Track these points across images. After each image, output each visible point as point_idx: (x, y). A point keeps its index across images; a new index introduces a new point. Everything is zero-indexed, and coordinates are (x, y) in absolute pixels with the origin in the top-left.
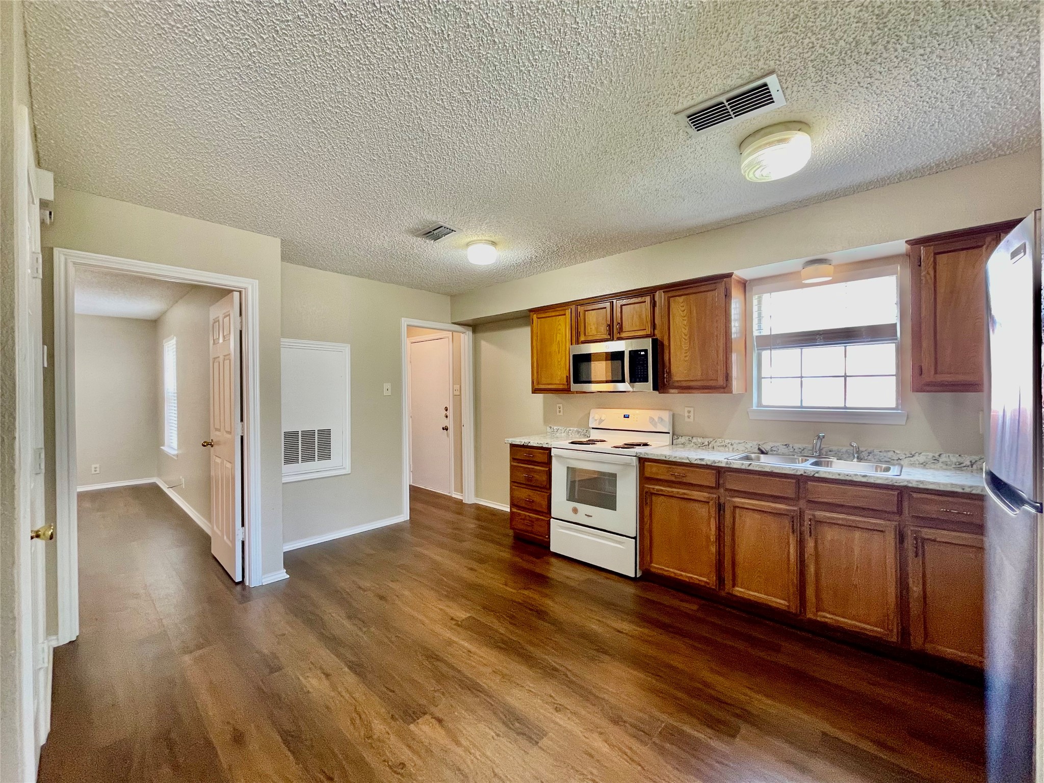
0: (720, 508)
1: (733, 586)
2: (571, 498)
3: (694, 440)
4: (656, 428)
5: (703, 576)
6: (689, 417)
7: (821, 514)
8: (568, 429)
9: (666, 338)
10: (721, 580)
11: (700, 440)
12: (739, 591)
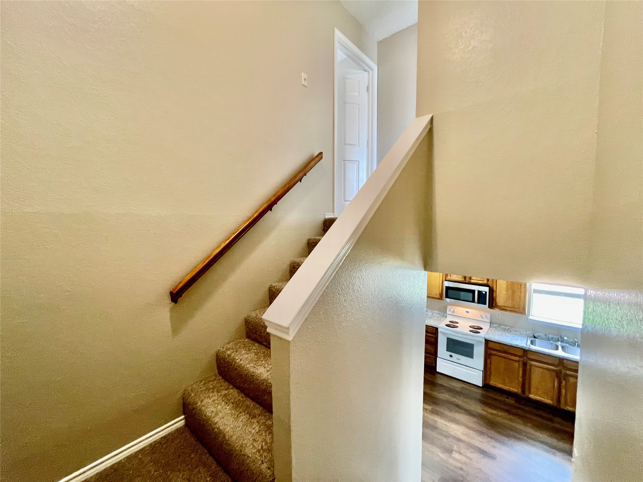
0: (525, 364)
1: (529, 394)
2: (448, 350)
3: (501, 326)
4: (483, 319)
5: (516, 389)
6: (498, 316)
7: (568, 372)
8: (433, 311)
9: (495, 287)
10: (523, 391)
11: (504, 327)
12: (532, 396)
